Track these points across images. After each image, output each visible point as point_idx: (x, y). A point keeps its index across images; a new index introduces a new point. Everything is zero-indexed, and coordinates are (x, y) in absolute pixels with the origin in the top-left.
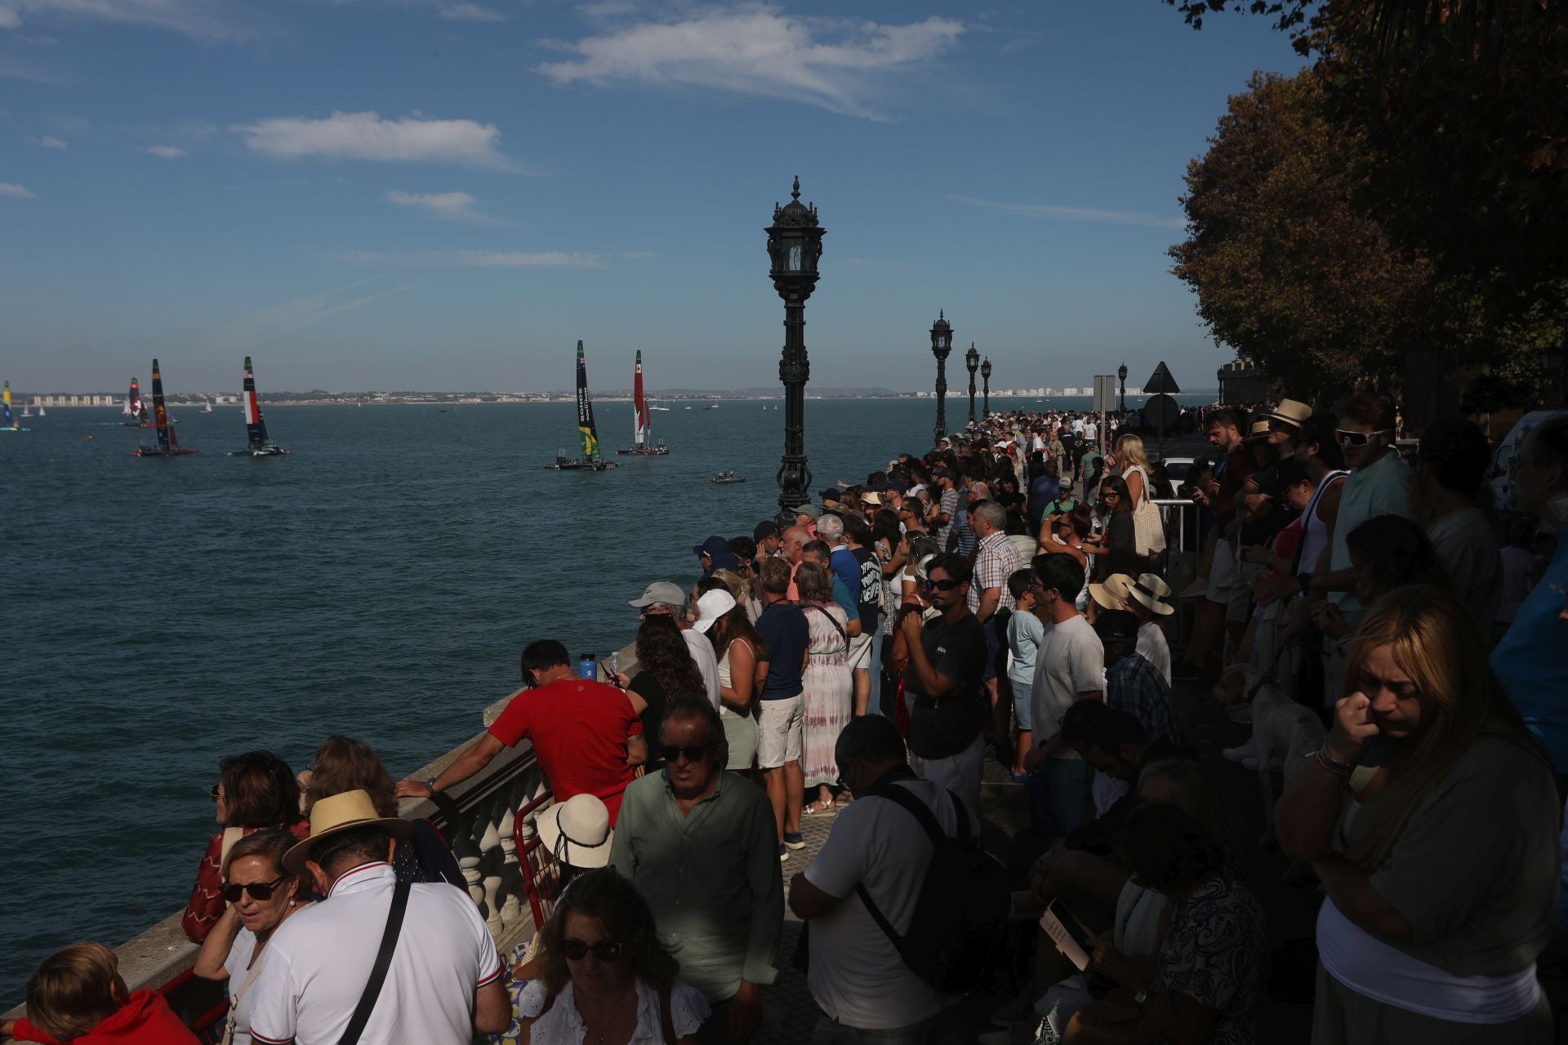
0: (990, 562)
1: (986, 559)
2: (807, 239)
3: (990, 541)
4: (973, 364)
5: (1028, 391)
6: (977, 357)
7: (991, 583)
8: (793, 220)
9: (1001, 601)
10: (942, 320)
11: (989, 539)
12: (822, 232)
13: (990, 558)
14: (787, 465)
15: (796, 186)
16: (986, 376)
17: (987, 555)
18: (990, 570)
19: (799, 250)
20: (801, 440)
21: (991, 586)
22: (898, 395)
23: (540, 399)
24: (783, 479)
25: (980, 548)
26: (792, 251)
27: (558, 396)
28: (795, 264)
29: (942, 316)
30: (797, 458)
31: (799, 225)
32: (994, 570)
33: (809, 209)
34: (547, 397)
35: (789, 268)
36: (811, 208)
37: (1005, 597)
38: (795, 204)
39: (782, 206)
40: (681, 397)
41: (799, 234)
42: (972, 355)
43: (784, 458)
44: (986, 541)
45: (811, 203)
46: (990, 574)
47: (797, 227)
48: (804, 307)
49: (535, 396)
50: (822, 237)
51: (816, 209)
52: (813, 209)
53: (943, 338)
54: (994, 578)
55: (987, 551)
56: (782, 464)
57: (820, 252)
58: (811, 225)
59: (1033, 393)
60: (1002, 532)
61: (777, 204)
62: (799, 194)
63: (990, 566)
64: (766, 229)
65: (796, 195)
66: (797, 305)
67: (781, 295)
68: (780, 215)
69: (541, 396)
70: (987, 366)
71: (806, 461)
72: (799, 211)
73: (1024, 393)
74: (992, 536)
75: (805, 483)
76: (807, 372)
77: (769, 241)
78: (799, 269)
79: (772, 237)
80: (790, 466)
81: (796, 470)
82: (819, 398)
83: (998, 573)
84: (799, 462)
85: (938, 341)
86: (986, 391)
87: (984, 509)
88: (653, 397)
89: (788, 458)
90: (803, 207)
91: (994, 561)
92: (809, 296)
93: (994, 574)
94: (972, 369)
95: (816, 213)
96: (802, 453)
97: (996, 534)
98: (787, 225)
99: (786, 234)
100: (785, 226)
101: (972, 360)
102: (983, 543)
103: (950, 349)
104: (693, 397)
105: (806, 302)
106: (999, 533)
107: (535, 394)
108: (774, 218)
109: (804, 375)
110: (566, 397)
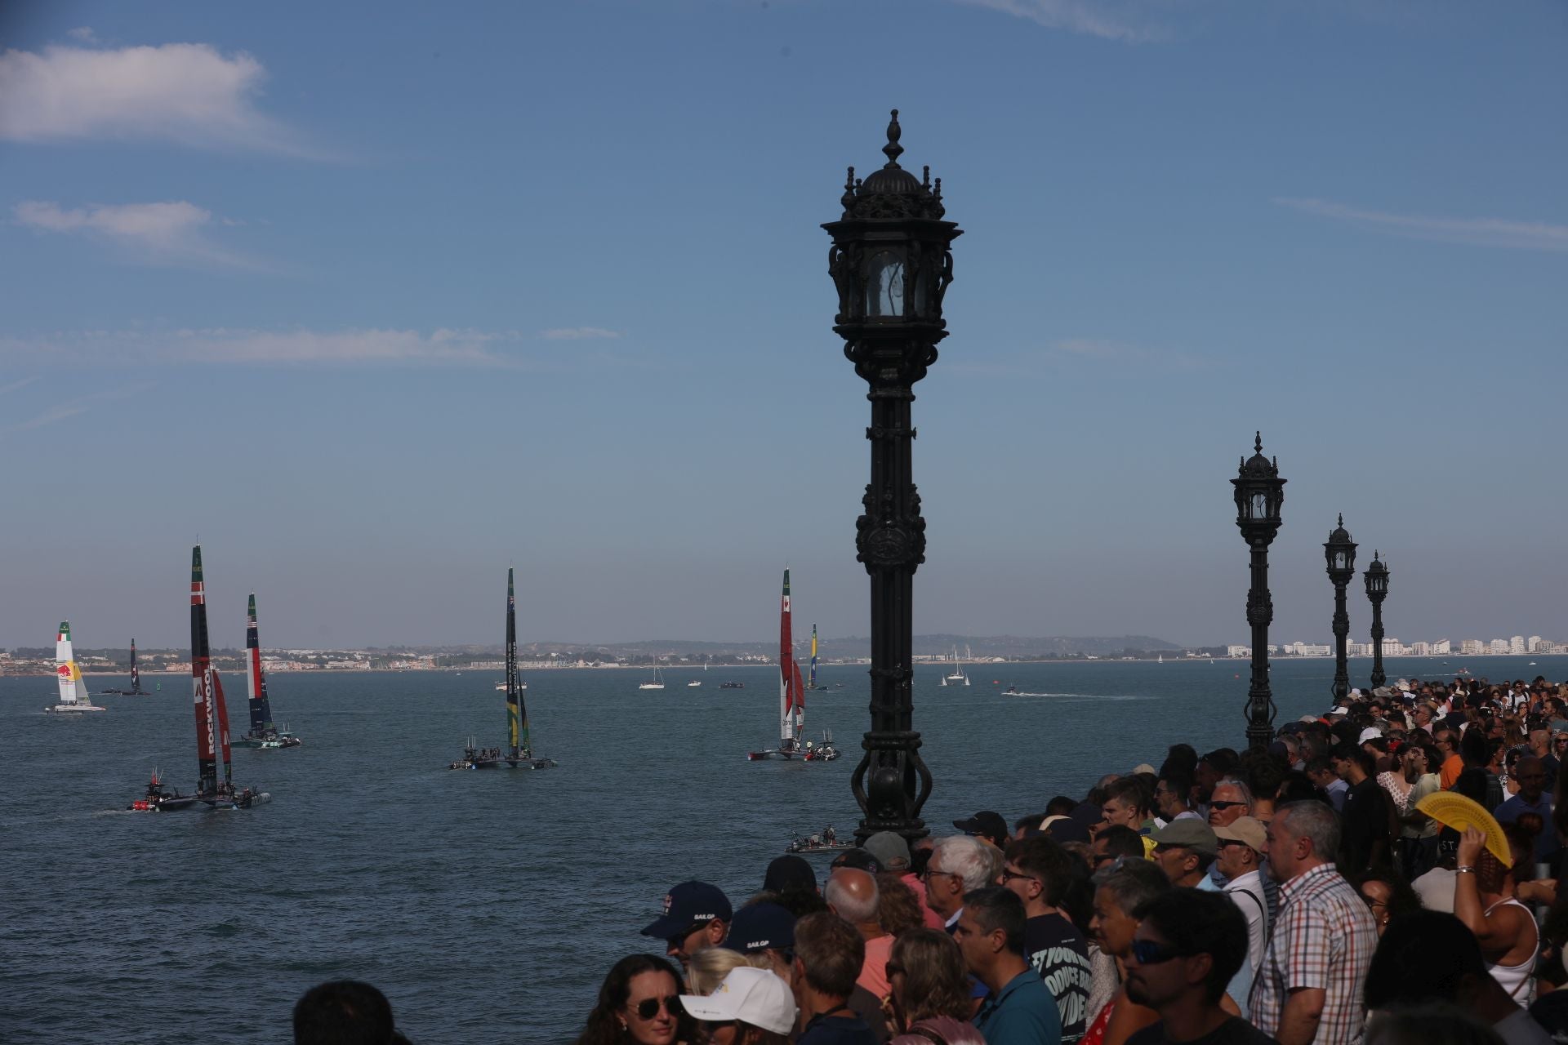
0: (1303, 932)
1: (1295, 924)
2: (917, 245)
3: (1302, 886)
4: (1340, 564)
5: (1487, 643)
6: (1350, 550)
7: (1300, 977)
8: (887, 206)
9: (1325, 1018)
10: (1258, 456)
11: (1301, 881)
12: (951, 231)
13: (1303, 923)
14: (875, 753)
15: (894, 132)
16: (1377, 597)
17: (1296, 915)
18: (1301, 950)
19: (901, 271)
20: (907, 694)
21: (1300, 984)
22: (1183, 653)
23: (350, 664)
24: (865, 785)
25: (1283, 902)
26: (886, 275)
27: (391, 658)
28: (891, 302)
29: (1258, 448)
30: (898, 739)
31: (901, 215)
32: (1310, 949)
33: (922, 182)
34: (365, 659)
35: (879, 311)
36: (926, 178)
37: (1336, 1010)
38: (892, 171)
39: (862, 175)
40: (675, 660)
41: (901, 235)
42: (1340, 544)
43: (867, 737)
44: (1295, 886)
45: (926, 169)
46: (1300, 959)
47: (894, 220)
48: (913, 398)
49: (338, 657)
50: (953, 243)
51: (938, 181)
52: (932, 182)
53: (1263, 498)
54: (1309, 968)
55: (1296, 906)
56: (864, 752)
57: (949, 278)
58: (926, 216)
59: (1498, 647)
60: (1331, 866)
61: (851, 170)
62: (900, 150)
63: (1302, 941)
64: (825, 226)
65: (893, 151)
66: (896, 393)
67: (860, 371)
68: (858, 197)
69: (352, 658)
70: (1377, 574)
71: (920, 744)
72: (899, 187)
73: (1477, 648)
74: (1308, 875)
75: (918, 793)
76: (921, 542)
77: (832, 253)
78: (899, 312)
79: (838, 243)
80: (882, 756)
81: (894, 764)
82: (998, 660)
83: (1318, 959)
84: (901, 748)
85: (1249, 504)
86: (1378, 634)
87: (1292, 815)
88: (610, 660)
89: (877, 739)
90: (908, 177)
91: (1311, 931)
92: (923, 374)
93: (1309, 958)
94: (1340, 578)
95: (937, 190)
96: (909, 728)
97: (1316, 870)
98: (874, 215)
99: (870, 236)
100: (869, 219)
101: (1338, 555)
102: (1288, 892)
103: (1278, 522)
104: (703, 659)
105: (917, 388)
106: (1323, 867)
107: (336, 654)
108: (844, 201)
109: (914, 550)
110: (408, 659)
